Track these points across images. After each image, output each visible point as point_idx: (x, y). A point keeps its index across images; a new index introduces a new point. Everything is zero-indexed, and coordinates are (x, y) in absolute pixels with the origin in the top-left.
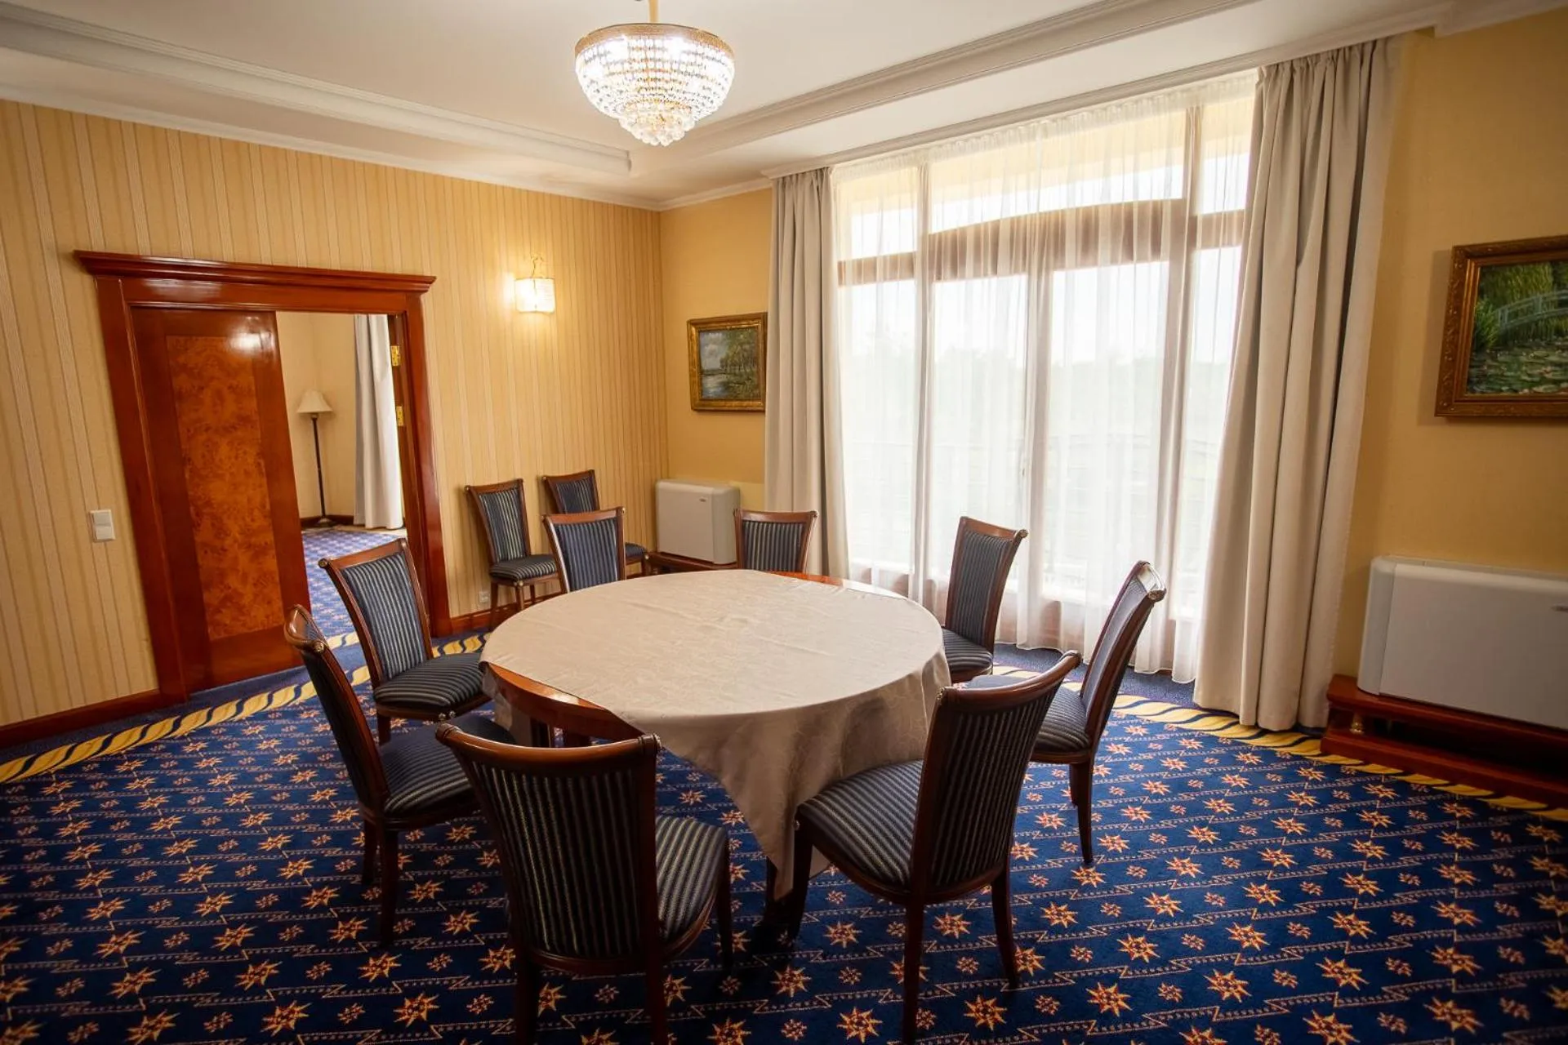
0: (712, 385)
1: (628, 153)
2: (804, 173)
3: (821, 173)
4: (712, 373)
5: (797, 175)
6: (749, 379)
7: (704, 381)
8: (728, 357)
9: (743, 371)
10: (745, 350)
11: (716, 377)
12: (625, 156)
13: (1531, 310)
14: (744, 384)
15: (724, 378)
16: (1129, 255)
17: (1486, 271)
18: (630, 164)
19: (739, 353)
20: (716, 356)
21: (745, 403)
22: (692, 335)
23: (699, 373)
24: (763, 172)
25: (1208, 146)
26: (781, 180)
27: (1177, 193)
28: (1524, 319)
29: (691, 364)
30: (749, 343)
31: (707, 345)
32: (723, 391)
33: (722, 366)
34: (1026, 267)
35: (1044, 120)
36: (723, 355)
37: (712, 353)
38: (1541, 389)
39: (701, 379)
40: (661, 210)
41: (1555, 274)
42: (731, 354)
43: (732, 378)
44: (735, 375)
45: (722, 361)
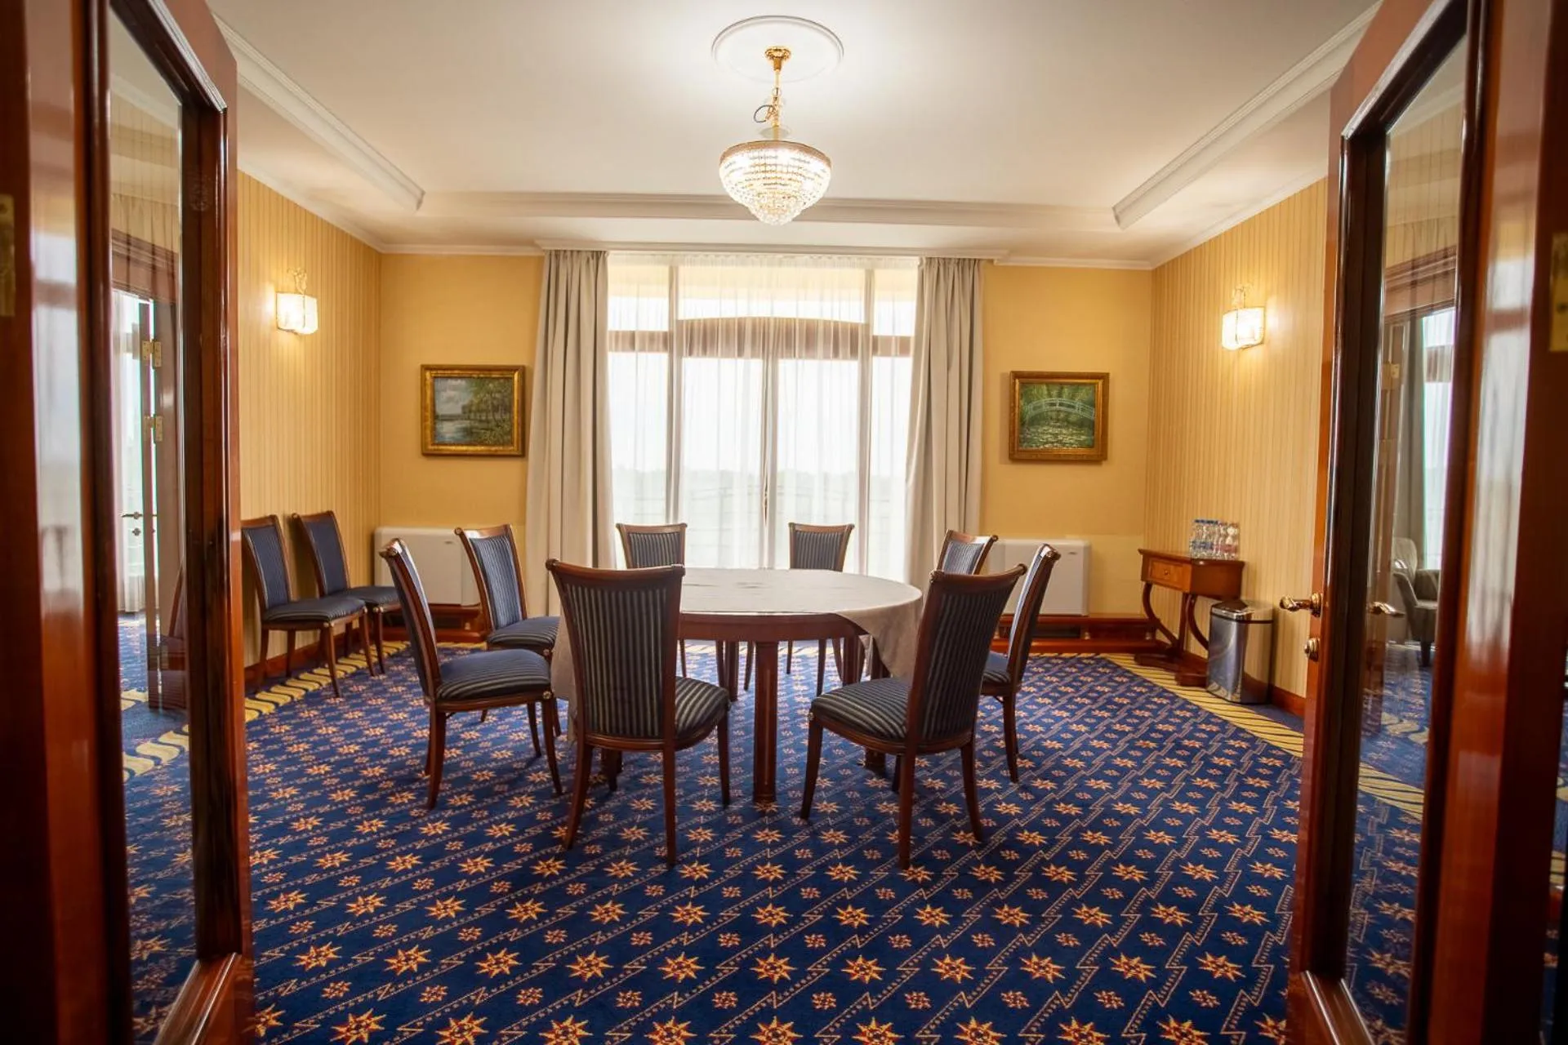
0: (448, 430)
1: (423, 193)
2: (579, 252)
3: (598, 256)
4: (451, 418)
5: (572, 252)
6: (498, 426)
7: (438, 426)
8: (471, 404)
9: (491, 418)
10: (495, 398)
11: (456, 422)
12: (418, 193)
13: (1040, 407)
14: (492, 430)
15: (466, 424)
16: (836, 354)
17: (1022, 385)
18: (420, 203)
19: (487, 401)
20: (457, 402)
21: (493, 449)
22: (426, 379)
23: (432, 417)
24: (537, 242)
25: (877, 294)
26: (553, 253)
27: (863, 321)
28: (1038, 411)
29: (423, 408)
30: (500, 392)
31: (445, 390)
32: (464, 436)
33: (464, 413)
34: (765, 355)
35: (780, 256)
36: (466, 402)
37: (450, 399)
38: (1047, 446)
39: (435, 424)
40: (383, 252)
41: (1048, 390)
42: (476, 401)
43: (477, 424)
44: (481, 421)
45: (464, 408)
